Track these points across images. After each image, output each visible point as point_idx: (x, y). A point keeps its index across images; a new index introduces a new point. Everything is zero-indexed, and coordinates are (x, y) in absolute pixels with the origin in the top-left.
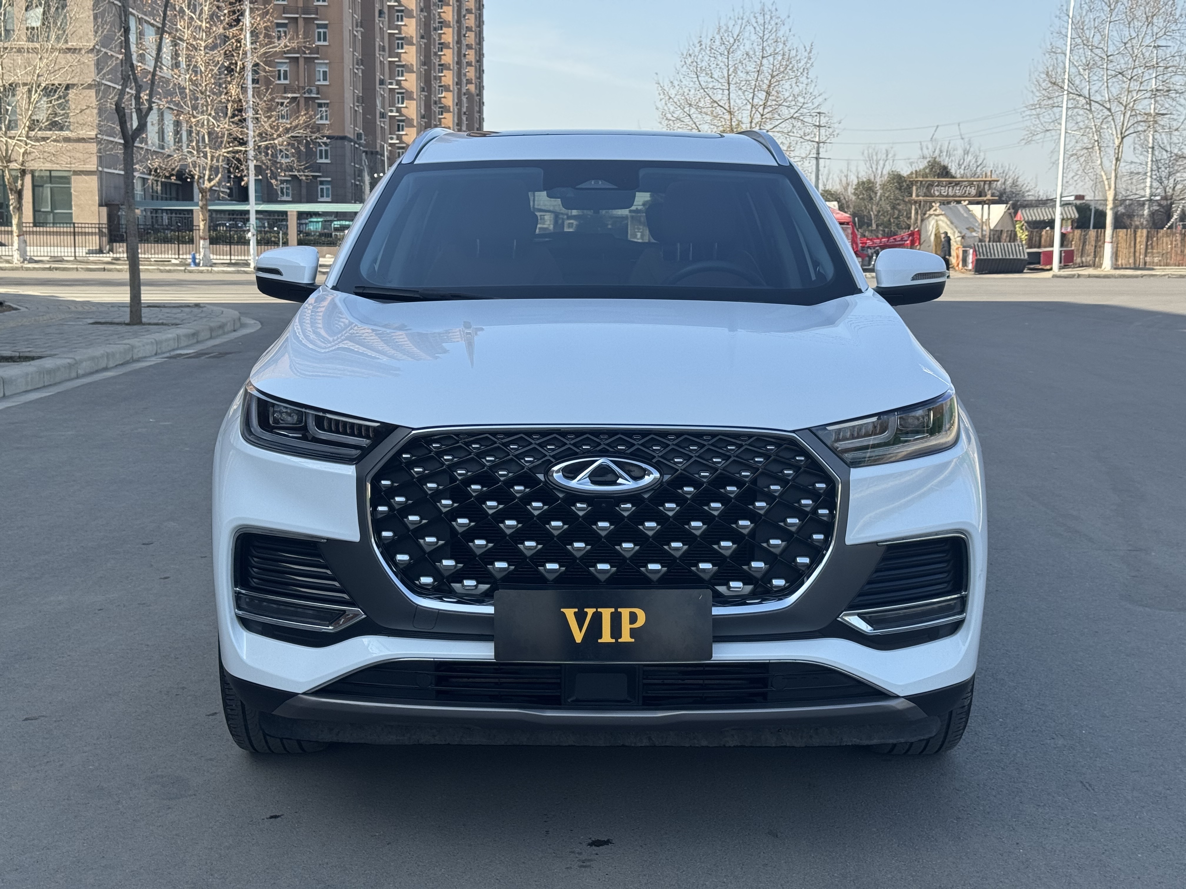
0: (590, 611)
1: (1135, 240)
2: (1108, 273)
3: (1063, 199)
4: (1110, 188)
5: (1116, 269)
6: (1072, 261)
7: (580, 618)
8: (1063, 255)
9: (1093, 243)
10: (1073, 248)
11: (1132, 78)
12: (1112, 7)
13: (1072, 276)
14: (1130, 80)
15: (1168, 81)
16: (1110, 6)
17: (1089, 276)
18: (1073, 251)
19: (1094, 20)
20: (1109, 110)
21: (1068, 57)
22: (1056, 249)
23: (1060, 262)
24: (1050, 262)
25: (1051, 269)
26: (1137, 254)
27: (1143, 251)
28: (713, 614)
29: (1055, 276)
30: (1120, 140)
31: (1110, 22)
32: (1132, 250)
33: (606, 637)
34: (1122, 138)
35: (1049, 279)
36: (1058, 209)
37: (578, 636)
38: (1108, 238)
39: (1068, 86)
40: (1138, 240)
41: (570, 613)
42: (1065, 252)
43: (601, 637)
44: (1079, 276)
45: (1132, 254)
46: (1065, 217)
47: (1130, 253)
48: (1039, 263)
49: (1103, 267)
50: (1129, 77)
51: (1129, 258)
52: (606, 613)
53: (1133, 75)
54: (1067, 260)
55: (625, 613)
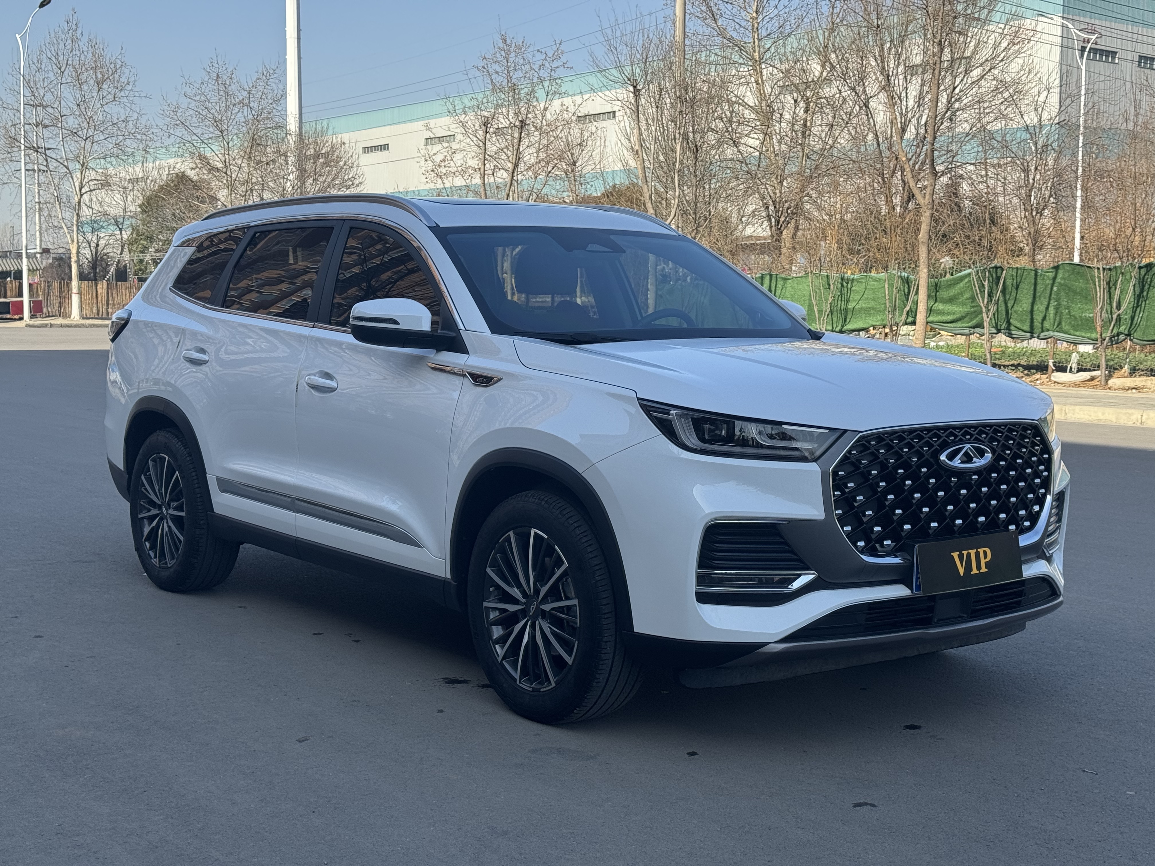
0: (965, 553)
1: (97, 292)
2: (77, 322)
3: (28, 251)
4: (73, 241)
5: (83, 318)
6: (41, 311)
7: (961, 557)
8: (32, 305)
9: (57, 294)
10: (41, 299)
11: (87, 138)
12: (63, 70)
13: (46, 326)
14: (85, 140)
15: (121, 144)
16: (60, 69)
17: (62, 326)
18: (41, 301)
19: (43, 80)
20: (67, 167)
21: (22, 113)
22: (26, 299)
23: (31, 312)
24: (21, 311)
25: (21, 319)
26: (100, 305)
27: (104, 302)
28: (1020, 545)
29: (28, 326)
30: (79, 197)
31: (61, 84)
32: (95, 301)
33: (975, 571)
34: (82, 195)
35: (23, 328)
36: (25, 260)
37: (962, 571)
38: (75, 290)
39: (25, 141)
40: (99, 291)
41: (955, 555)
42: (34, 302)
43: (972, 571)
44: (52, 325)
45: (95, 305)
46: (31, 268)
47: (92, 304)
48: (9, 313)
49: (72, 317)
50: (84, 138)
51: (93, 307)
52: (973, 552)
53: (88, 135)
54: (37, 309)
55: (981, 551)
